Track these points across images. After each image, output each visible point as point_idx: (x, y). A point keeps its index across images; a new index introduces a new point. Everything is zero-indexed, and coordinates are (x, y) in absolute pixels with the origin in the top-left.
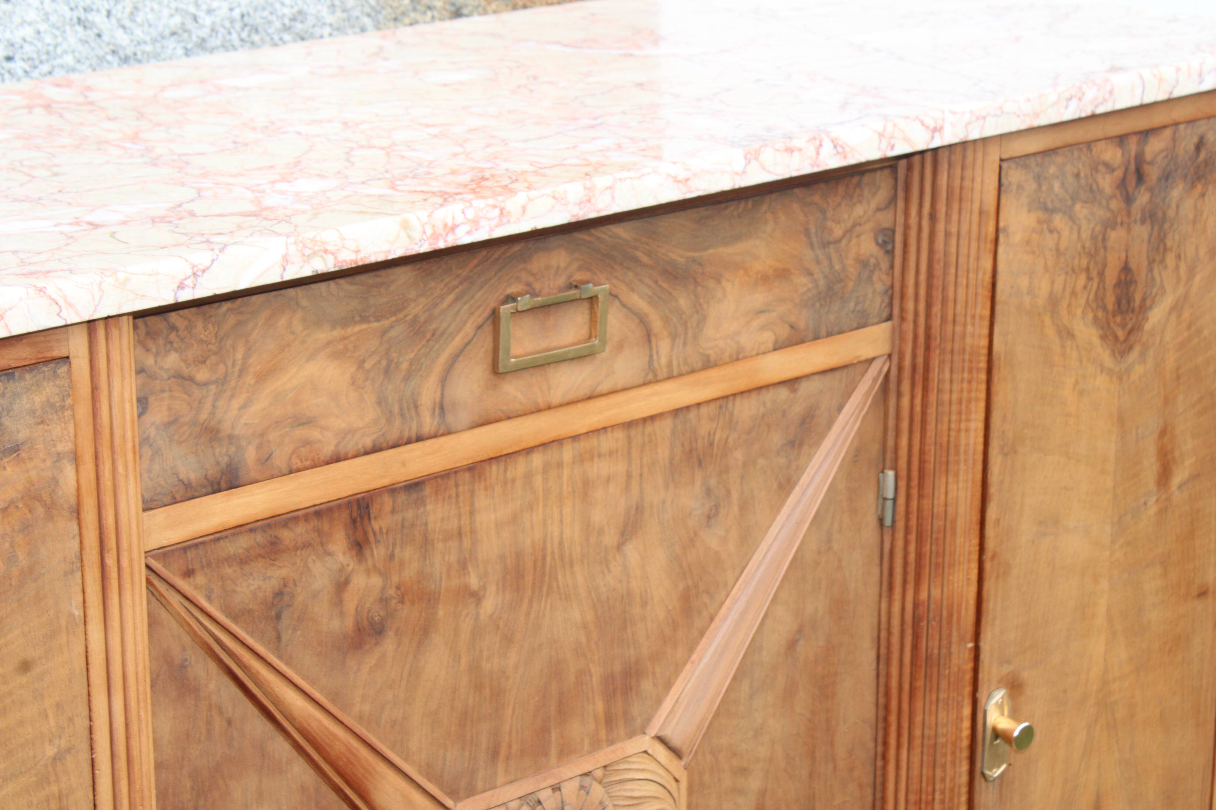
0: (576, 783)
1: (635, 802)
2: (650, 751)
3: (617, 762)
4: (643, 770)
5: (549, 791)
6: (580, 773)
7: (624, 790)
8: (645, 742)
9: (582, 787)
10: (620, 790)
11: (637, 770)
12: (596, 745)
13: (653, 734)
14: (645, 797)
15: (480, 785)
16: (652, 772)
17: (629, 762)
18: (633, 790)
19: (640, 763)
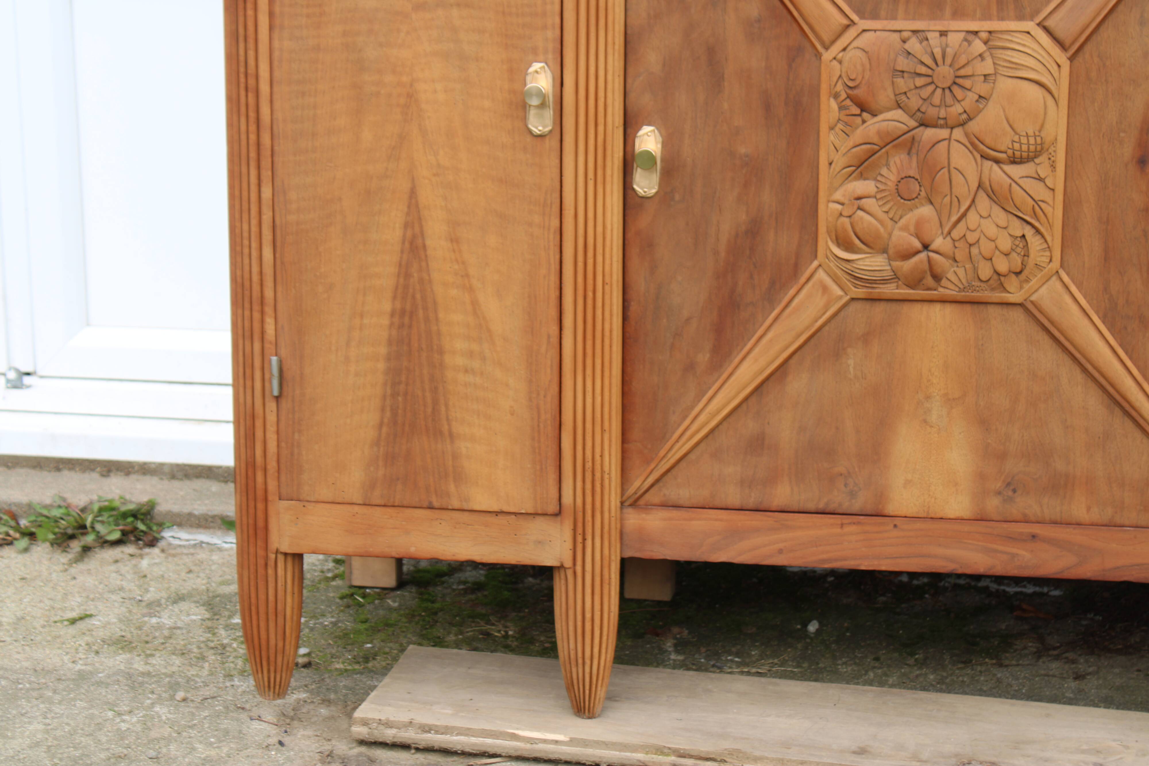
0: (962, 35)
1: (1014, 66)
2: (1032, 33)
3: (1002, 32)
4: (1024, 45)
5: (937, 34)
6: (966, 29)
7: (1005, 55)
8: (1030, 25)
9: (965, 40)
10: (1001, 54)
11: (1019, 44)
12: (986, 17)
13: (1038, 21)
14: (1023, 65)
15: (883, 13)
16: (1033, 50)
17: (1012, 36)
18: (1012, 57)
19: (1022, 39)
